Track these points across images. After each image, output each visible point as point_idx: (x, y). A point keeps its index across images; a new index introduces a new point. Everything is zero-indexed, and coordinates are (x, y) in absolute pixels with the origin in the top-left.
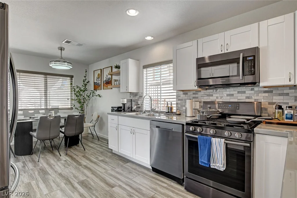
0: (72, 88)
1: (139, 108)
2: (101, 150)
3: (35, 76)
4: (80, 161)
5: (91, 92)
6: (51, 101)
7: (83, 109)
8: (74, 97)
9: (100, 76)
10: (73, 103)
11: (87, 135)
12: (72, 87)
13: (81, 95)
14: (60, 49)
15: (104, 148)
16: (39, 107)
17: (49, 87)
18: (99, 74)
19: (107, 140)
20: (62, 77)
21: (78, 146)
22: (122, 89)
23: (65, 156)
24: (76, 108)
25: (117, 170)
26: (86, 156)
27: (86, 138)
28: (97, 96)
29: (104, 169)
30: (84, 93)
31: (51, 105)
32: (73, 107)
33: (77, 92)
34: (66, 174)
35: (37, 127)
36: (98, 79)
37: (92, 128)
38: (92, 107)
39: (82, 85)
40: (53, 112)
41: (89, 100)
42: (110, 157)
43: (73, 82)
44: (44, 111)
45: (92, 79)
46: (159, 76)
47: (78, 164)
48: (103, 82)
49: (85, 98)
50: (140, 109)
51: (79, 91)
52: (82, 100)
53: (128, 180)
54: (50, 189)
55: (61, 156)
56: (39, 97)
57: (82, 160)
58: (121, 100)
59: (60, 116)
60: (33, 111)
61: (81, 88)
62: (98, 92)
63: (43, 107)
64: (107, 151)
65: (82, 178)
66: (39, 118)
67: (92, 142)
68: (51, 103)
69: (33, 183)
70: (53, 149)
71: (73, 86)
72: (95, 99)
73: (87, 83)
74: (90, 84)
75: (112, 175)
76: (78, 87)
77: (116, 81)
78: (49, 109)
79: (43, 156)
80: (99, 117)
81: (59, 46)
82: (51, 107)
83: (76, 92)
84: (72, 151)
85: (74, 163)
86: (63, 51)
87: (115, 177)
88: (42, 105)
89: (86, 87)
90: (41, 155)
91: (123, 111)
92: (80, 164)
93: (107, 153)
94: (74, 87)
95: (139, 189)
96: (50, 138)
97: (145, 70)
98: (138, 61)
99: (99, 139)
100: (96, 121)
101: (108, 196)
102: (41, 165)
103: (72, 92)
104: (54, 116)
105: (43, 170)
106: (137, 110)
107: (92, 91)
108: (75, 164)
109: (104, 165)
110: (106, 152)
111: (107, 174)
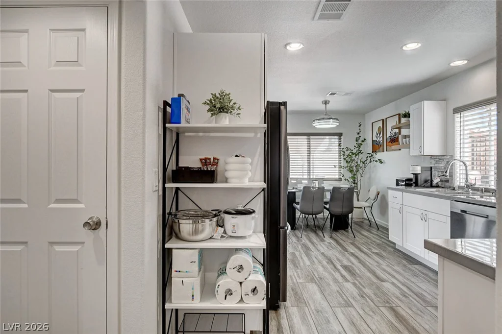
0: (340, 151)
1: (447, 181)
2: (378, 241)
3: (297, 139)
4: (347, 248)
5: (368, 155)
6: (315, 169)
7: (356, 181)
8: (344, 163)
9: (382, 130)
10: (342, 172)
11: (362, 220)
12: (340, 149)
13: (353, 161)
14: (325, 102)
15: (383, 240)
16: (301, 177)
17: (312, 151)
18: (379, 128)
19: (387, 230)
20: (327, 137)
21: (347, 232)
22: (414, 151)
23: (329, 239)
24: (345, 179)
25: (396, 268)
26: (356, 244)
27: (360, 224)
28: (377, 161)
29: (377, 262)
30: (357, 157)
31: (315, 174)
32: (342, 178)
33: (348, 156)
34: (329, 255)
35: (300, 200)
36: (378, 135)
37: (368, 210)
38: (370, 178)
39: (355, 146)
40: (317, 182)
41: (365, 167)
42: (389, 253)
43: (342, 142)
44: (307, 181)
45: (369, 136)
46: (487, 124)
47: (343, 250)
48: (386, 139)
49: (358, 164)
50: (447, 184)
51: (351, 154)
52: (354, 168)
53: (407, 281)
54: (313, 263)
55: (324, 237)
56: (301, 164)
57: (349, 246)
58: (411, 168)
59: (324, 188)
60: (295, 181)
61: (352, 150)
62: (379, 156)
63: (306, 177)
64: (388, 245)
65: (346, 263)
66: (302, 189)
67: (368, 231)
68: (315, 171)
69: (297, 254)
70: (316, 228)
71: (342, 147)
72: (375, 166)
73: (363, 141)
74: (367, 144)
75: (385, 271)
76: (348, 149)
77: (405, 137)
78: (313, 179)
79: (305, 234)
80: (378, 194)
81: (323, 99)
82: (314, 177)
83: (345, 157)
84: (339, 235)
85: (339, 247)
86: (327, 105)
87: (389, 274)
88: (304, 174)
89: (361, 149)
90: (303, 232)
91: (414, 185)
92: (346, 250)
93: (387, 247)
94: (343, 149)
95: (421, 294)
96: (313, 213)
97: (457, 115)
98: (445, 102)
99: (378, 228)
100: (374, 200)
101: (374, 286)
102: (303, 241)
103: (341, 156)
104: (317, 186)
105: (305, 246)
106: (443, 186)
107: (370, 154)
108: (340, 249)
109: (378, 258)
110: (385, 245)
111: (379, 268)
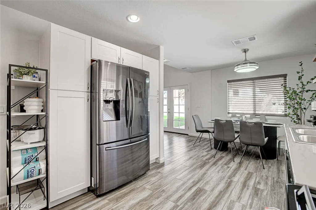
14: (244, 51)
44: (250, 116)
55: (234, 161)
57: (241, 175)
